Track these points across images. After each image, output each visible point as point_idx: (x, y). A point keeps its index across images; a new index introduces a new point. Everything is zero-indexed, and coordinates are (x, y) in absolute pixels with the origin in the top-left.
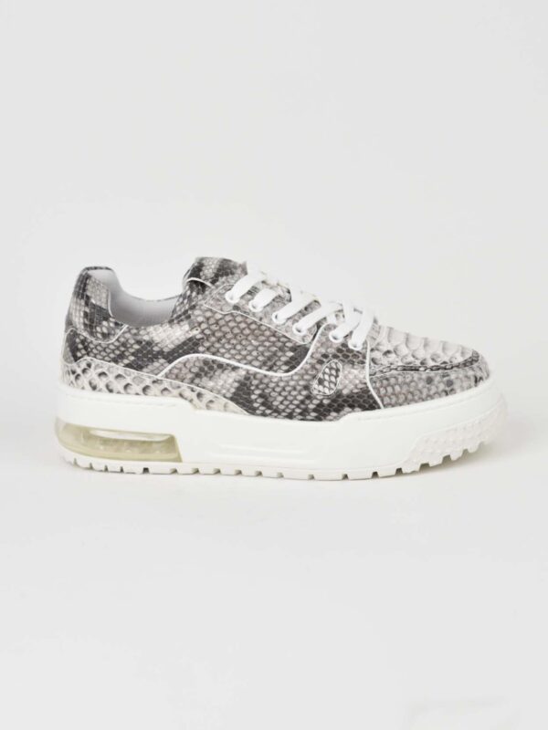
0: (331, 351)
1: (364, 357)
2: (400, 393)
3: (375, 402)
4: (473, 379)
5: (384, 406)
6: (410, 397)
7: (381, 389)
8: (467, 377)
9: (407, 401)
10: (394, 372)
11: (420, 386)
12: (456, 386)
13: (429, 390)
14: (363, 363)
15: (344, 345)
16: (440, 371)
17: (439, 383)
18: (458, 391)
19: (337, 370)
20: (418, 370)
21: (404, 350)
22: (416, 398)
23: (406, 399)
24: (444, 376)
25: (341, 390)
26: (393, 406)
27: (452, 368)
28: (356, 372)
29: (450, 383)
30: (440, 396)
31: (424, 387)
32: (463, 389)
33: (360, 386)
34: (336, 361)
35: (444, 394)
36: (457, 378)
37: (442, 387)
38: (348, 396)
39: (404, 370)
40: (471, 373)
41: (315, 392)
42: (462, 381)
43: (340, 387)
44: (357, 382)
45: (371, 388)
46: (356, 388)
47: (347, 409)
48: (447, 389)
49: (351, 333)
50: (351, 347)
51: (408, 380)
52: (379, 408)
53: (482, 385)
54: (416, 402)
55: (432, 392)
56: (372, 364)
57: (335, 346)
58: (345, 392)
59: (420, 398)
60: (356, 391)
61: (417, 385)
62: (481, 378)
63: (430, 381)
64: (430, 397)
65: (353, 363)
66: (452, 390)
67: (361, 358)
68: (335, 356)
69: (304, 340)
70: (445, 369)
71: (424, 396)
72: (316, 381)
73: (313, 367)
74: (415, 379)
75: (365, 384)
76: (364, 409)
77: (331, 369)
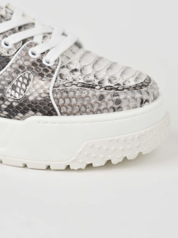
0: (27, 63)
1: (53, 72)
2: (75, 105)
3: (54, 110)
4: (139, 101)
5: (61, 114)
6: (83, 109)
7: (61, 100)
8: (133, 98)
9: (80, 112)
10: (74, 87)
11: (93, 101)
12: (123, 105)
13: (100, 105)
14: (50, 76)
15: (40, 60)
16: (112, 91)
17: (109, 100)
18: (125, 109)
19: (29, 80)
20: (94, 88)
21: (89, 70)
22: (88, 110)
23: (80, 110)
24: (114, 96)
25: (28, 96)
26: (68, 115)
27: (123, 89)
28: (42, 83)
29: (118, 102)
30: (109, 112)
31: (96, 103)
32: (129, 108)
33: (44, 95)
34: (29, 72)
35: (112, 110)
36: (125, 98)
37: (111, 104)
38: (32, 103)
39: (83, 86)
40: (138, 95)
41: (8, 95)
42: (129, 101)
43: (28, 94)
44: (42, 91)
45: (52, 98)
46: (40, 96)
47: (31, 112)
48: (116, 106)
49: (48, 51)
50: (44, 62)
51: (83, 95)
52: (56, 115)
53: (146, 106)
54: (88, 113)
55: (102, 108)
56: (59, 78)
57: (31, 60)
58: (31, 98)
59: (91, 111)
60: (39, 99)
61: (90, 100)
62: (147, 101)
63: (102, 97)
64: (101, 111)
65: (42, 75)
66: (119, 108)
67: (50, 72)
68: (29, 68)
69: (8, 53)
70: (117, 89)
71: (95, 109)
72: (10, 86)
74: (90, 95)
75: (48, 94)
76: (44, 114)
77: (24, 78)
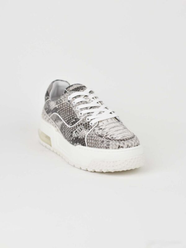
0: (84, 123)
1: (91, 128)
2: (93, 143)
3: (85, 144)
4: (118, 146)
5: (88, 146)
6: (95, 145)
7: (89, 140)
8: (115, 144)
9: (94, 147)
10: (95, 136)
11: (99, 143)
12: (110, 146)
13: (101, 145)
14: (89, 130)
15: (89, 122)
16: (108, 140)
17: (105, 143)
18: (111, 148)
19: (82, 130)
20: (102, 137)
21: (106, 130)
22: (96, 146)
23: (94, 146)
24: (108, 142)
25: (79, 136)
26: (90, 147)
27: (113, 140)
28: (85, 132)
29: (108, 145)
30: (104, 148)
31: (100, 143)
32: (112, 148)
33: (83, 137)
34: (83, 126)
35: (105, 148)
36: (112, 144)
37: (105, 145)
38: (79, 139)
39: (99, 136)
40: (118, 144)
41: (73, 135)
42: (113, 145)
43: (79, 135)
44: (83, 135)
45: (86, 139)
46: (82, 137)
47: (78, 143)
48: (107, 147)
49: (95, 119)
50: (90, 124)
51: (97, 140)
52: (86, 146)
53: (121, 149)
54: (96, 148)
55: (102, 146)
56: (93, 131)
57: (86, 122)
58: (79, 137)
60: (82, 138)
61: (98, 142)
62: (122, 147)
63: (103, 141)
64: (101, 147)
65: (86, 128)
66: (108, 147)
67: (90, 128)
68: (84, 125)
69: (80, 117)
70: (110, 139)
71: (99, 146)
72: (75, 131)
73: (76, 127)
74: (99, 140)
75: (85, 136)
76: (82, 145)
77: (81, 129)
